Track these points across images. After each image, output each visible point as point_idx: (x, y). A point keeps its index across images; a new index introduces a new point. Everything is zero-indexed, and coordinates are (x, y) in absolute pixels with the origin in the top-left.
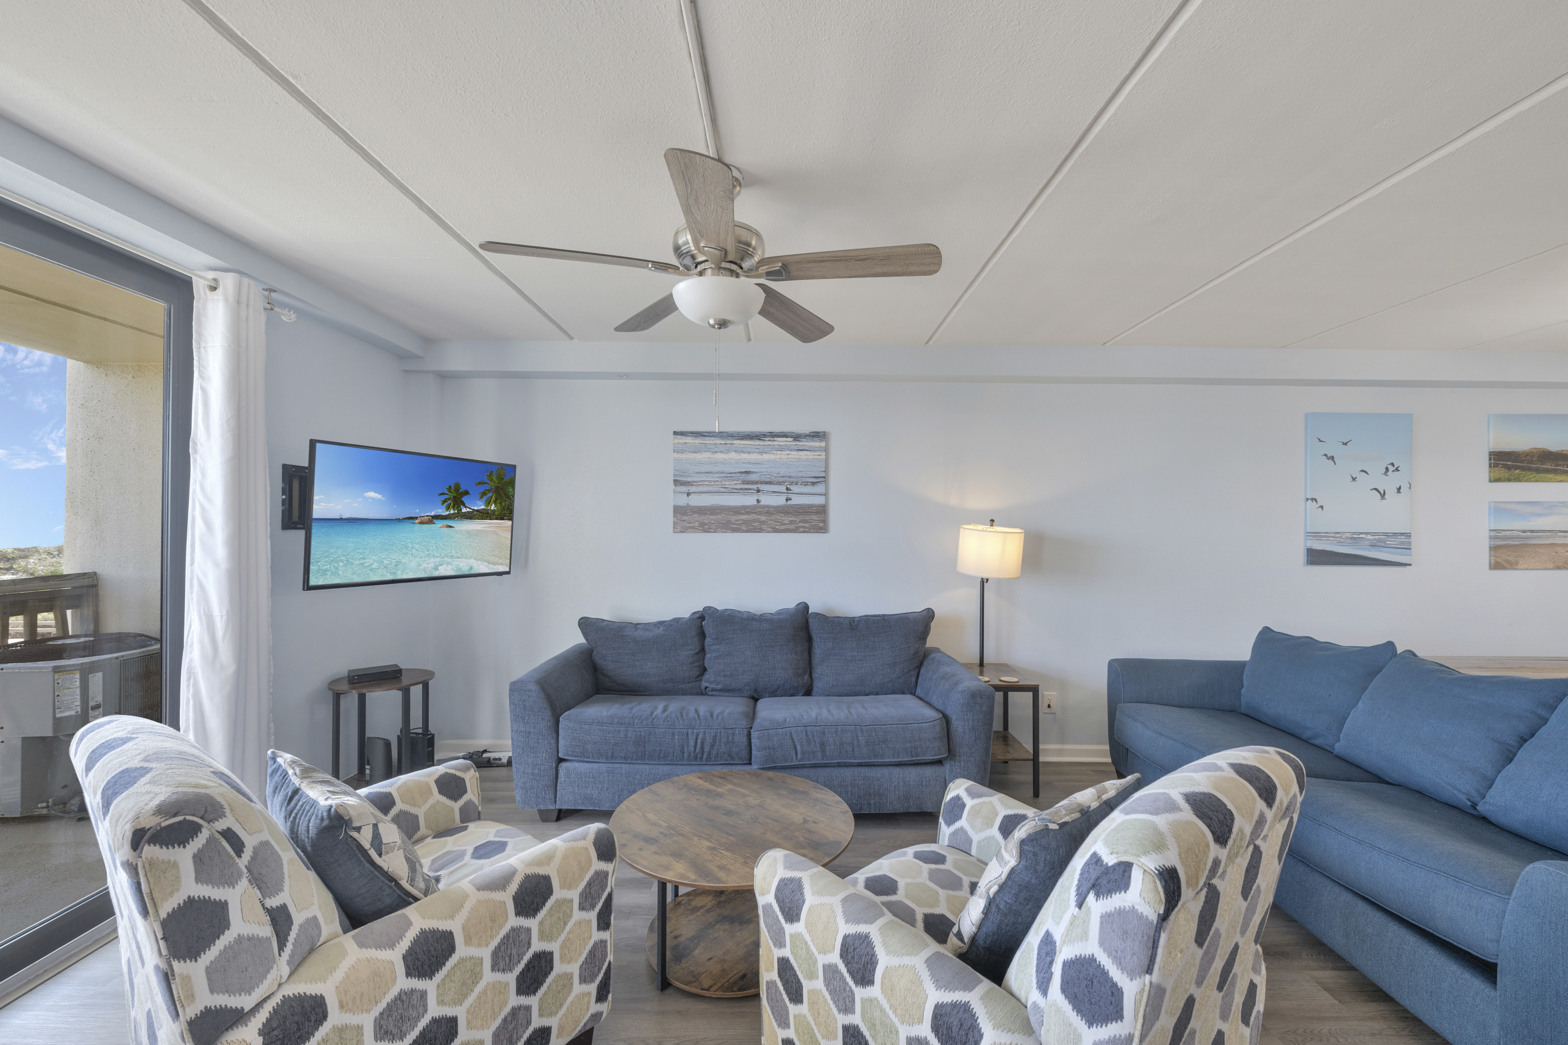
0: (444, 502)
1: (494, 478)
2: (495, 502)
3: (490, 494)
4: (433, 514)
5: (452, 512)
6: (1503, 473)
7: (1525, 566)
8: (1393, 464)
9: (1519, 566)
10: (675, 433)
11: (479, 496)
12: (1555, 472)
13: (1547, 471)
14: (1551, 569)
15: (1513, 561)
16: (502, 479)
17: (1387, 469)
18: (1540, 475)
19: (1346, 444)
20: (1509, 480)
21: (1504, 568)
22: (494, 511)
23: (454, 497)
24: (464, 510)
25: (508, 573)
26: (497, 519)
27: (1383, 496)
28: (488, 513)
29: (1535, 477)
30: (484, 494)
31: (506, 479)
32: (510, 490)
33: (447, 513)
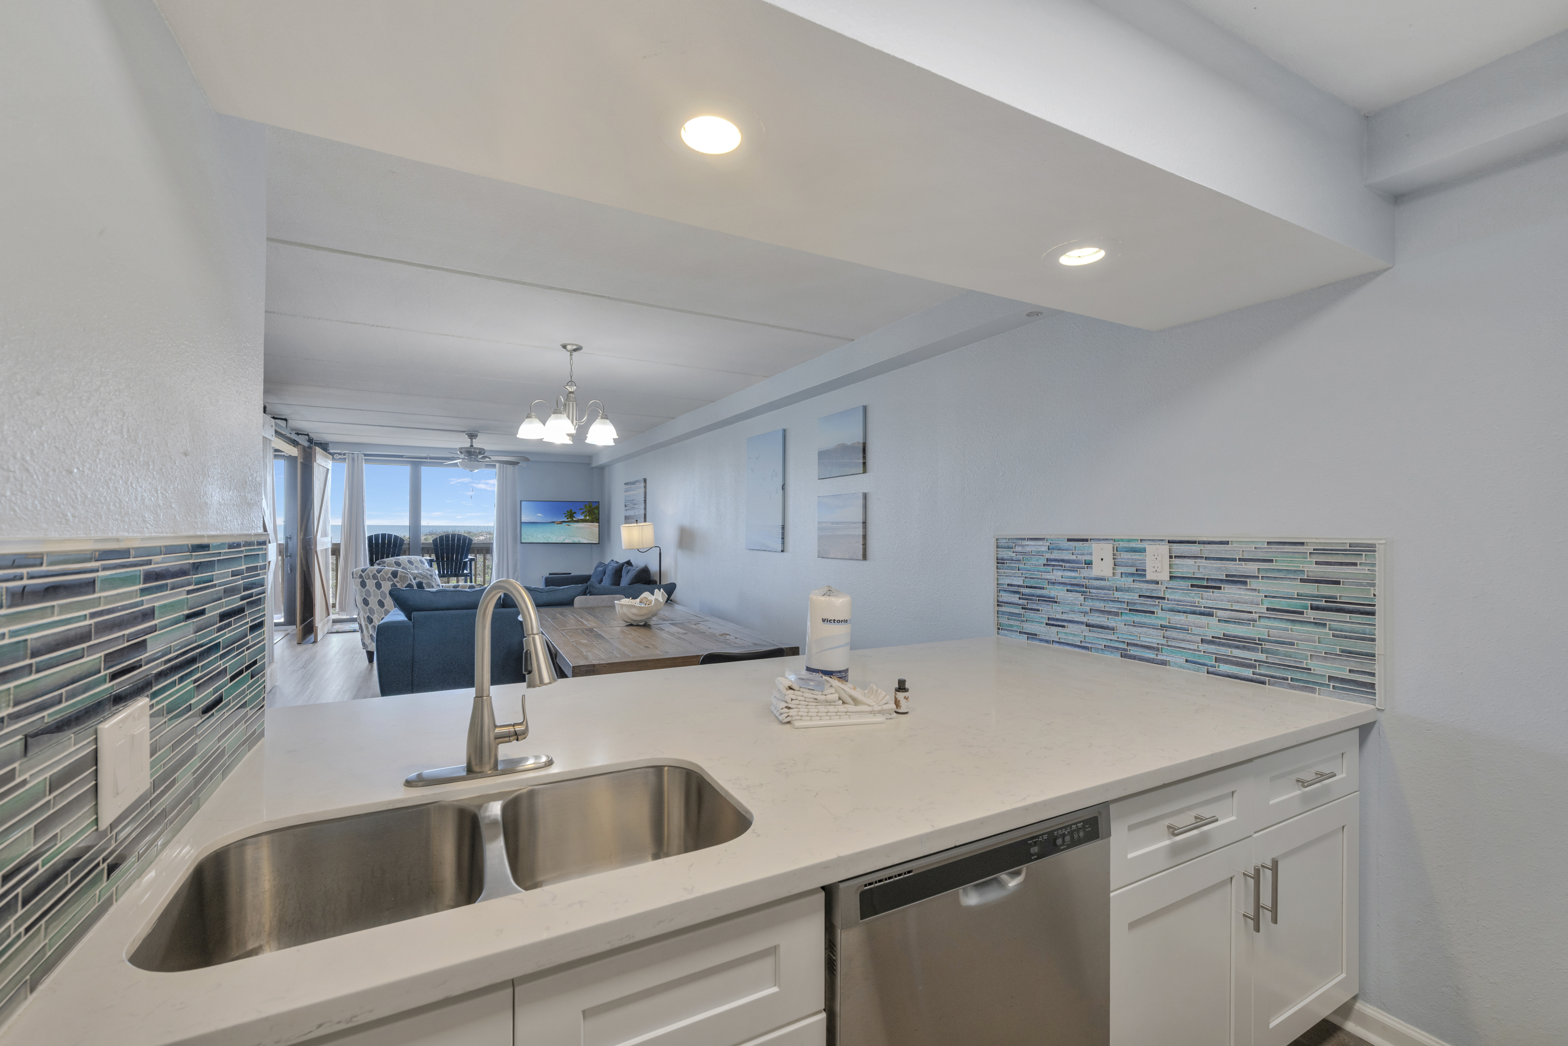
2: (589, 516)
3: (586, 513)
4: (562, 521)
5: (569, 520)
10: (625, 484)
11: (580, 514)
16: (591, 506)
22: (588, 519)
23: (571, 514)
24: (574, 519)
25: (599, 544)
26: (590, 522)
28: (585, 520)
30: (583, 513)
31: (593, 507)
32: (596, 511)
33: (567, 520)
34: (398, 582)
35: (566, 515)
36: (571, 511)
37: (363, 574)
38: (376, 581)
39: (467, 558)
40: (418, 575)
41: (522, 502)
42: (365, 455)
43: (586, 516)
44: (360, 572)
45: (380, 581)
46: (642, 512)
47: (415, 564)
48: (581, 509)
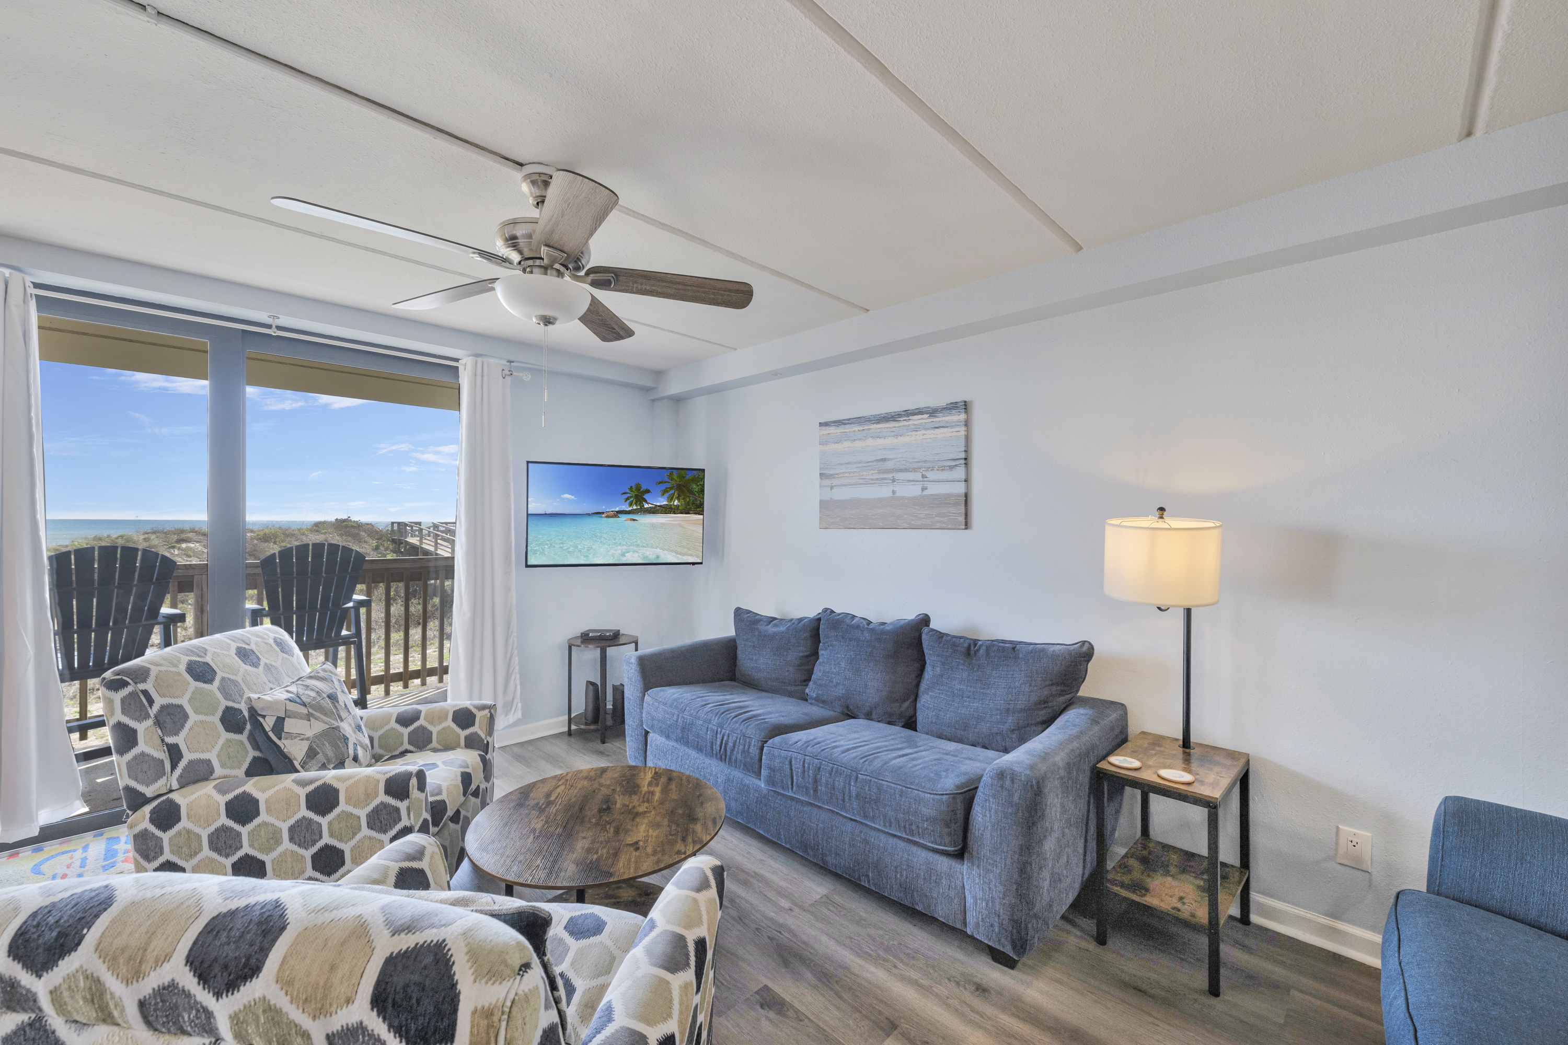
0: (627, 499)
1: (675, 477)
2: (678, 498)
3: (672, 492)
4: (617, 509)
5: (635, 507)
10: (821, 424)
11: (660, 494)
16: (684, 477)
22: (677, 506)
23: (636, 495)
24: (646, 506)
25: (701, 563)
26: (682, 513)
28: (671, 508)
30: (665, 491)
31: (687, 478)
32: (695, 488)
33: (631, 509)
35: (626, 496)
36: (638, 487)
39: (350, 599)
40: (292, 707)
41: (529, 465)
43: (670, 500)
48: (660, 483)
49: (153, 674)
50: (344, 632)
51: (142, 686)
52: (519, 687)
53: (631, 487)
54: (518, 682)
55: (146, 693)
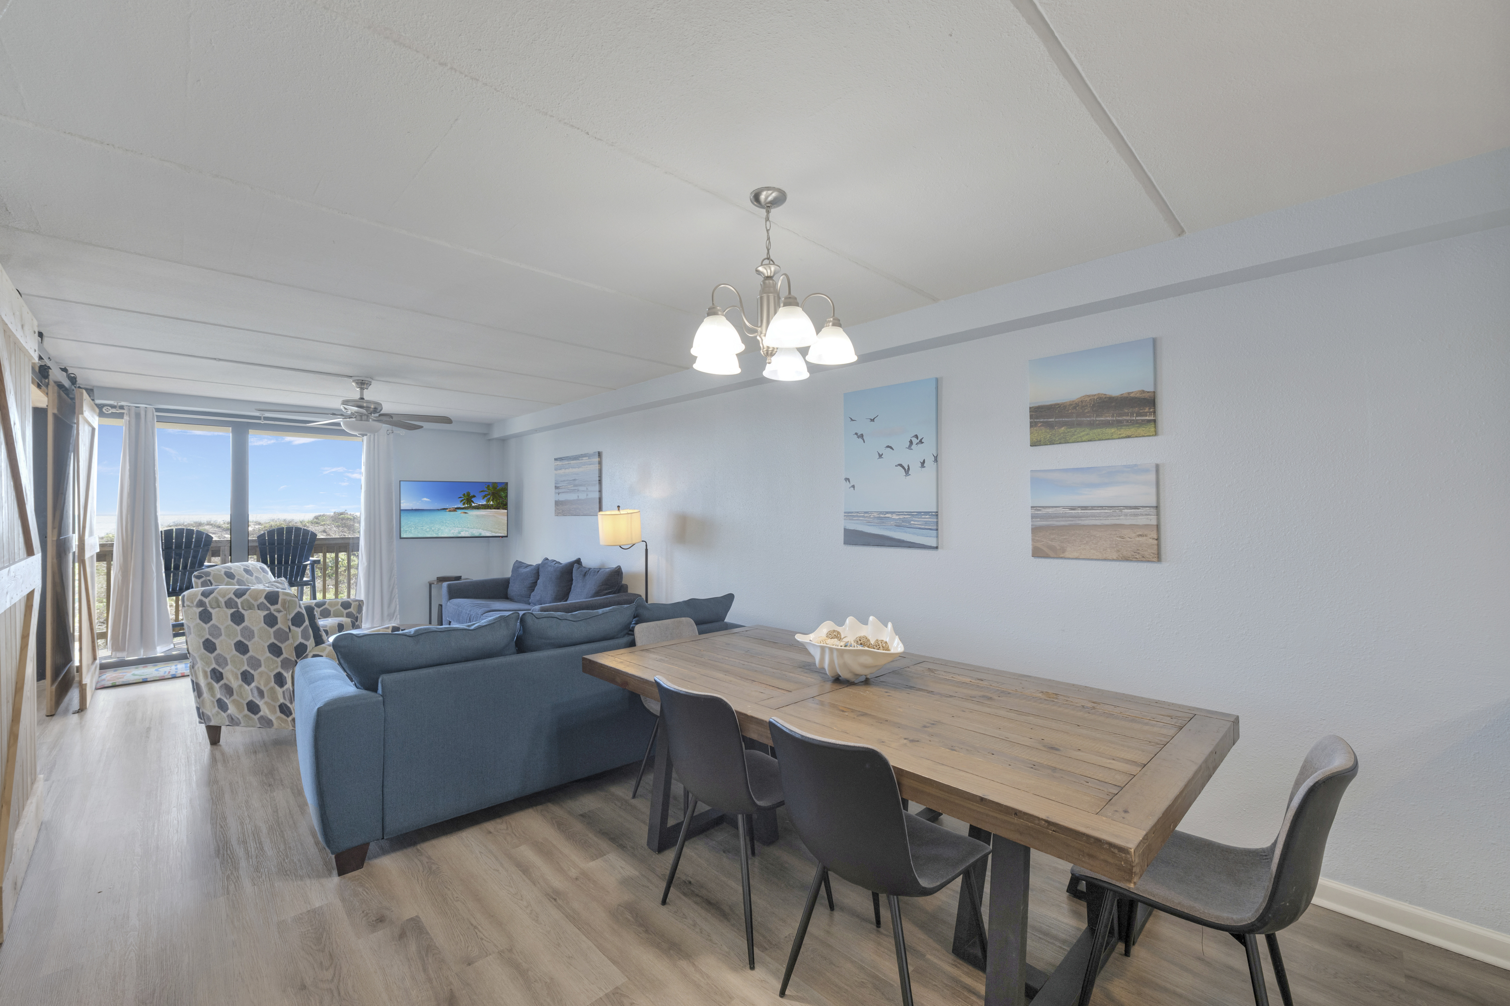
0: (462, 501)
1: (491, 488)
2: (493, 500)
3: (489, 496)
4: (456, 507)
5: (466, 506)
6: (1044, 433)
7: (1076, 555)
8: (916, 437)
9: (1067, 554)
10: (556, 459)
11: (482, 498)
12: (1119, 424)
13: (1108, 424)
14: (1113, 560)
15: (1058, 548)
16: (495, 488)
17: (911, 442)
18: (1095, 431)
19: (873, 420)
20: (1052, 443)
21: (1047, 556)
22: (492, 505)
23: (467, 499)
24: (473, 505)
26: (495, 509)
27: (907, 471)
28: (488, 506)
29: (1087, 434)
30: (485, 496)
31: (498, 488)
32: (503, 494)
33: (464, 506)
34: (279, 611)
35: (461, 499)
36: (468, 494)
37: (206, 600)
38: (233, 610)
39: (308, 560)
41: (401, 482)
42: (158, 410)
43: (488, 501)
44: (200, 597)
45: (241, 610)
46: (597, 495)
47: (255, 574)
48: (482, 491)
49: (212, 574)
50: (305, 579)
51: (208, 578)
52: (398, 606)
53: (464, 494)
54: (398, 603)
55: (209, 580)
